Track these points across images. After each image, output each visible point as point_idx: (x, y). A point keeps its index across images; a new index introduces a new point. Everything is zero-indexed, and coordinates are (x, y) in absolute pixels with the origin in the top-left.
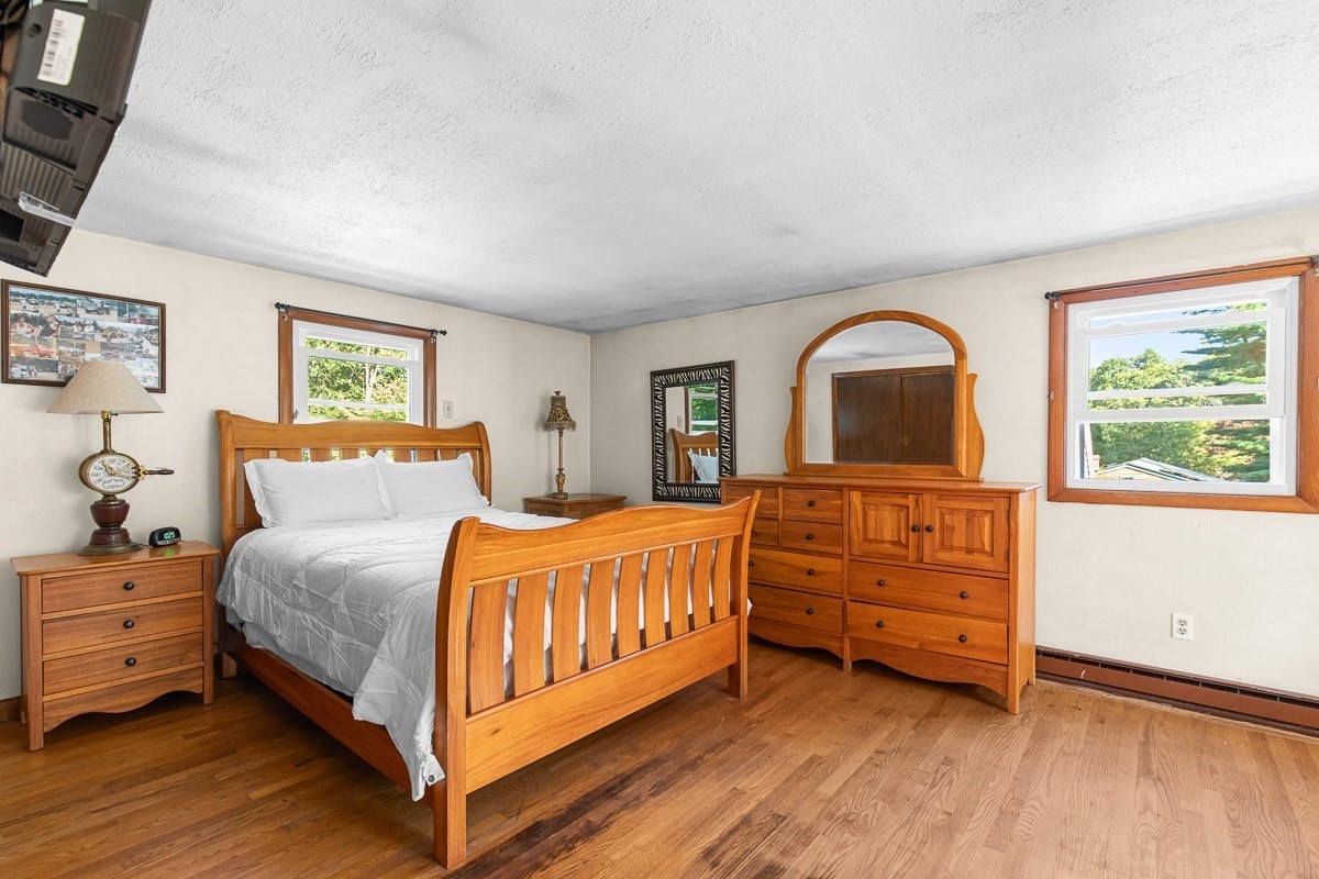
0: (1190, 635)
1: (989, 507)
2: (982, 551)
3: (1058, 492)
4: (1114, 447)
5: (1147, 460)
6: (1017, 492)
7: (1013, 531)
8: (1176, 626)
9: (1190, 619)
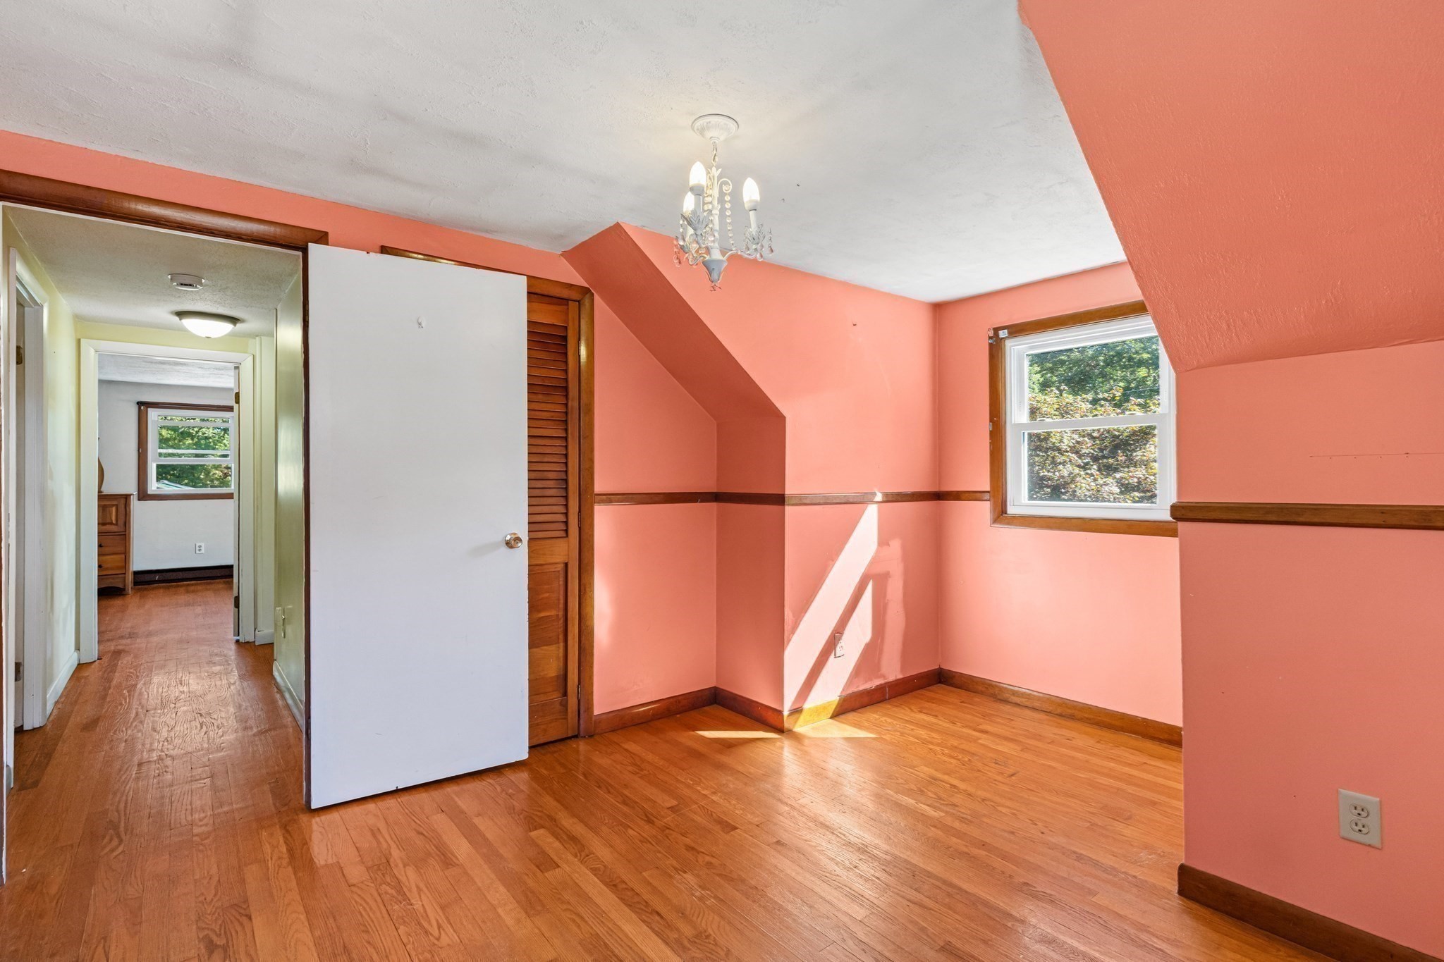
0: (203, 551)
1: (115, 503)
2: (111, 524)
3: (144, 495)
4: (164, 472)
5: (166, 482)
6: (130, 495)
7: (128, 512)
8: (197, 548)
9: (203, 545)
